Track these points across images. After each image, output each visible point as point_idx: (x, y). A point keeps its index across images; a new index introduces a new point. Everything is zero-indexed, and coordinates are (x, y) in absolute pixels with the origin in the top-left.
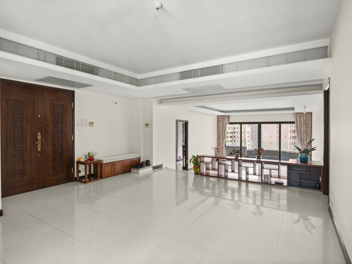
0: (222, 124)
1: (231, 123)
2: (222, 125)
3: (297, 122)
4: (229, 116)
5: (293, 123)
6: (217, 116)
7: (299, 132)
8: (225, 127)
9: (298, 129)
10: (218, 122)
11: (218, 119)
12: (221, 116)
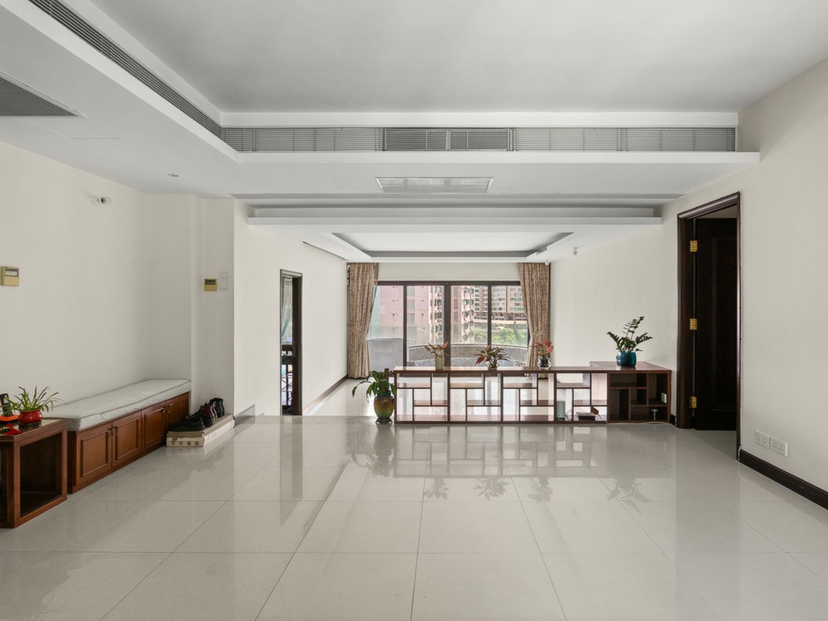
0: (360, 283)
1: (380, 283)
2: (360, 286)
3: (524, 282)
4: (376, 266)
5: (518, 283)
6: (348, 264)
7: (528, 304)
8: (368, 294)
9: (526, 297)
10: (348, 279)
11: (349, 271)
12: (357, 266)
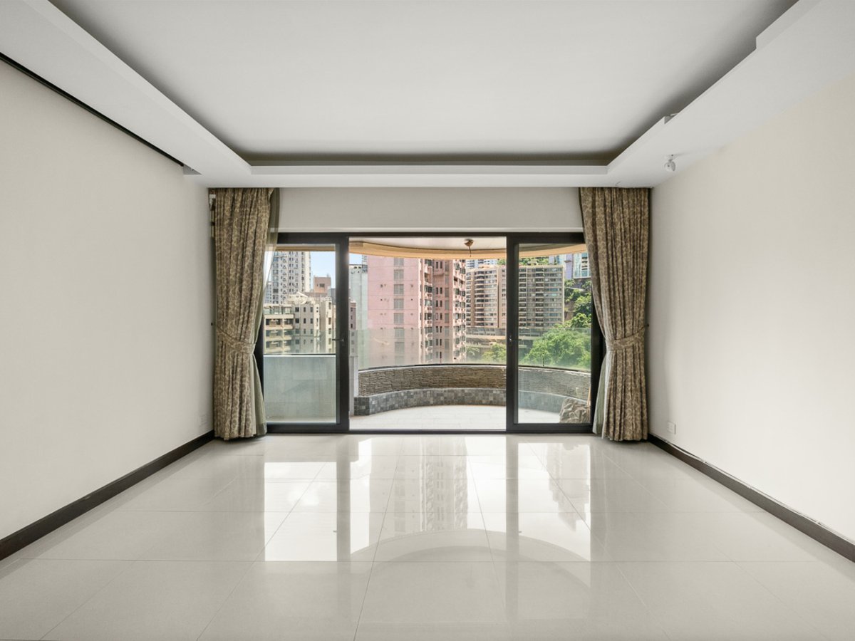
0: (236, 233)
1: (284, 238)
2: (234, 239)
4: (274, 196)
6: (211, 191)
8: (253, 256)
10: (213, 224)
11: (213, 208)
12: (229, 195)
